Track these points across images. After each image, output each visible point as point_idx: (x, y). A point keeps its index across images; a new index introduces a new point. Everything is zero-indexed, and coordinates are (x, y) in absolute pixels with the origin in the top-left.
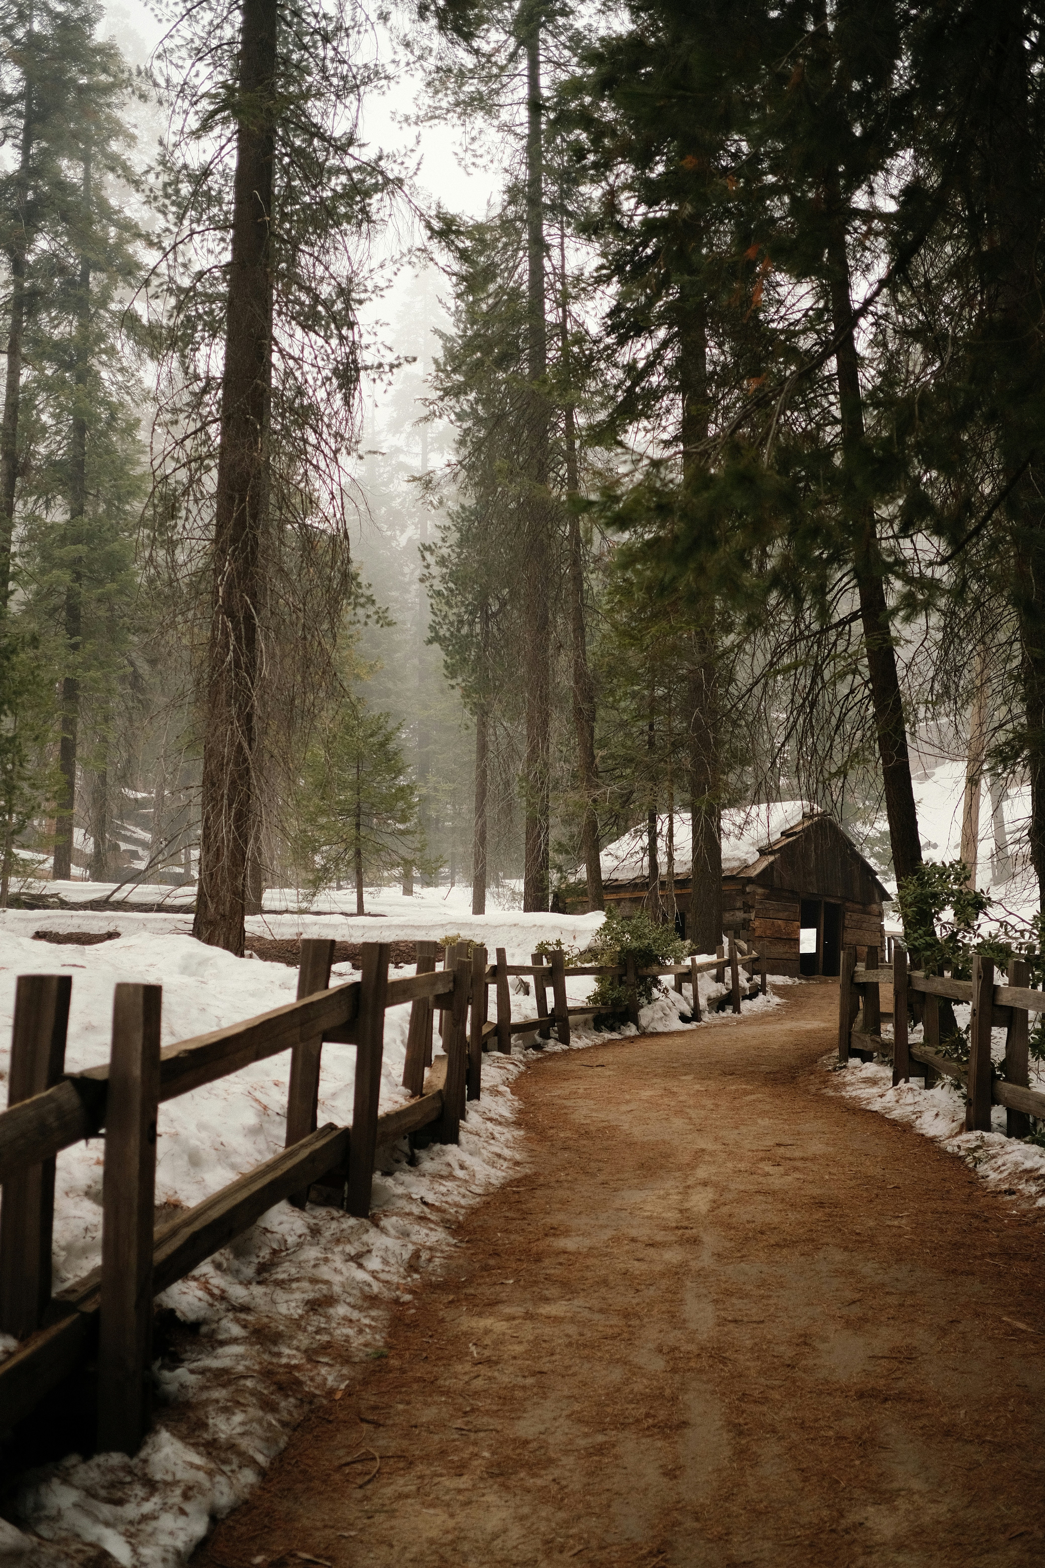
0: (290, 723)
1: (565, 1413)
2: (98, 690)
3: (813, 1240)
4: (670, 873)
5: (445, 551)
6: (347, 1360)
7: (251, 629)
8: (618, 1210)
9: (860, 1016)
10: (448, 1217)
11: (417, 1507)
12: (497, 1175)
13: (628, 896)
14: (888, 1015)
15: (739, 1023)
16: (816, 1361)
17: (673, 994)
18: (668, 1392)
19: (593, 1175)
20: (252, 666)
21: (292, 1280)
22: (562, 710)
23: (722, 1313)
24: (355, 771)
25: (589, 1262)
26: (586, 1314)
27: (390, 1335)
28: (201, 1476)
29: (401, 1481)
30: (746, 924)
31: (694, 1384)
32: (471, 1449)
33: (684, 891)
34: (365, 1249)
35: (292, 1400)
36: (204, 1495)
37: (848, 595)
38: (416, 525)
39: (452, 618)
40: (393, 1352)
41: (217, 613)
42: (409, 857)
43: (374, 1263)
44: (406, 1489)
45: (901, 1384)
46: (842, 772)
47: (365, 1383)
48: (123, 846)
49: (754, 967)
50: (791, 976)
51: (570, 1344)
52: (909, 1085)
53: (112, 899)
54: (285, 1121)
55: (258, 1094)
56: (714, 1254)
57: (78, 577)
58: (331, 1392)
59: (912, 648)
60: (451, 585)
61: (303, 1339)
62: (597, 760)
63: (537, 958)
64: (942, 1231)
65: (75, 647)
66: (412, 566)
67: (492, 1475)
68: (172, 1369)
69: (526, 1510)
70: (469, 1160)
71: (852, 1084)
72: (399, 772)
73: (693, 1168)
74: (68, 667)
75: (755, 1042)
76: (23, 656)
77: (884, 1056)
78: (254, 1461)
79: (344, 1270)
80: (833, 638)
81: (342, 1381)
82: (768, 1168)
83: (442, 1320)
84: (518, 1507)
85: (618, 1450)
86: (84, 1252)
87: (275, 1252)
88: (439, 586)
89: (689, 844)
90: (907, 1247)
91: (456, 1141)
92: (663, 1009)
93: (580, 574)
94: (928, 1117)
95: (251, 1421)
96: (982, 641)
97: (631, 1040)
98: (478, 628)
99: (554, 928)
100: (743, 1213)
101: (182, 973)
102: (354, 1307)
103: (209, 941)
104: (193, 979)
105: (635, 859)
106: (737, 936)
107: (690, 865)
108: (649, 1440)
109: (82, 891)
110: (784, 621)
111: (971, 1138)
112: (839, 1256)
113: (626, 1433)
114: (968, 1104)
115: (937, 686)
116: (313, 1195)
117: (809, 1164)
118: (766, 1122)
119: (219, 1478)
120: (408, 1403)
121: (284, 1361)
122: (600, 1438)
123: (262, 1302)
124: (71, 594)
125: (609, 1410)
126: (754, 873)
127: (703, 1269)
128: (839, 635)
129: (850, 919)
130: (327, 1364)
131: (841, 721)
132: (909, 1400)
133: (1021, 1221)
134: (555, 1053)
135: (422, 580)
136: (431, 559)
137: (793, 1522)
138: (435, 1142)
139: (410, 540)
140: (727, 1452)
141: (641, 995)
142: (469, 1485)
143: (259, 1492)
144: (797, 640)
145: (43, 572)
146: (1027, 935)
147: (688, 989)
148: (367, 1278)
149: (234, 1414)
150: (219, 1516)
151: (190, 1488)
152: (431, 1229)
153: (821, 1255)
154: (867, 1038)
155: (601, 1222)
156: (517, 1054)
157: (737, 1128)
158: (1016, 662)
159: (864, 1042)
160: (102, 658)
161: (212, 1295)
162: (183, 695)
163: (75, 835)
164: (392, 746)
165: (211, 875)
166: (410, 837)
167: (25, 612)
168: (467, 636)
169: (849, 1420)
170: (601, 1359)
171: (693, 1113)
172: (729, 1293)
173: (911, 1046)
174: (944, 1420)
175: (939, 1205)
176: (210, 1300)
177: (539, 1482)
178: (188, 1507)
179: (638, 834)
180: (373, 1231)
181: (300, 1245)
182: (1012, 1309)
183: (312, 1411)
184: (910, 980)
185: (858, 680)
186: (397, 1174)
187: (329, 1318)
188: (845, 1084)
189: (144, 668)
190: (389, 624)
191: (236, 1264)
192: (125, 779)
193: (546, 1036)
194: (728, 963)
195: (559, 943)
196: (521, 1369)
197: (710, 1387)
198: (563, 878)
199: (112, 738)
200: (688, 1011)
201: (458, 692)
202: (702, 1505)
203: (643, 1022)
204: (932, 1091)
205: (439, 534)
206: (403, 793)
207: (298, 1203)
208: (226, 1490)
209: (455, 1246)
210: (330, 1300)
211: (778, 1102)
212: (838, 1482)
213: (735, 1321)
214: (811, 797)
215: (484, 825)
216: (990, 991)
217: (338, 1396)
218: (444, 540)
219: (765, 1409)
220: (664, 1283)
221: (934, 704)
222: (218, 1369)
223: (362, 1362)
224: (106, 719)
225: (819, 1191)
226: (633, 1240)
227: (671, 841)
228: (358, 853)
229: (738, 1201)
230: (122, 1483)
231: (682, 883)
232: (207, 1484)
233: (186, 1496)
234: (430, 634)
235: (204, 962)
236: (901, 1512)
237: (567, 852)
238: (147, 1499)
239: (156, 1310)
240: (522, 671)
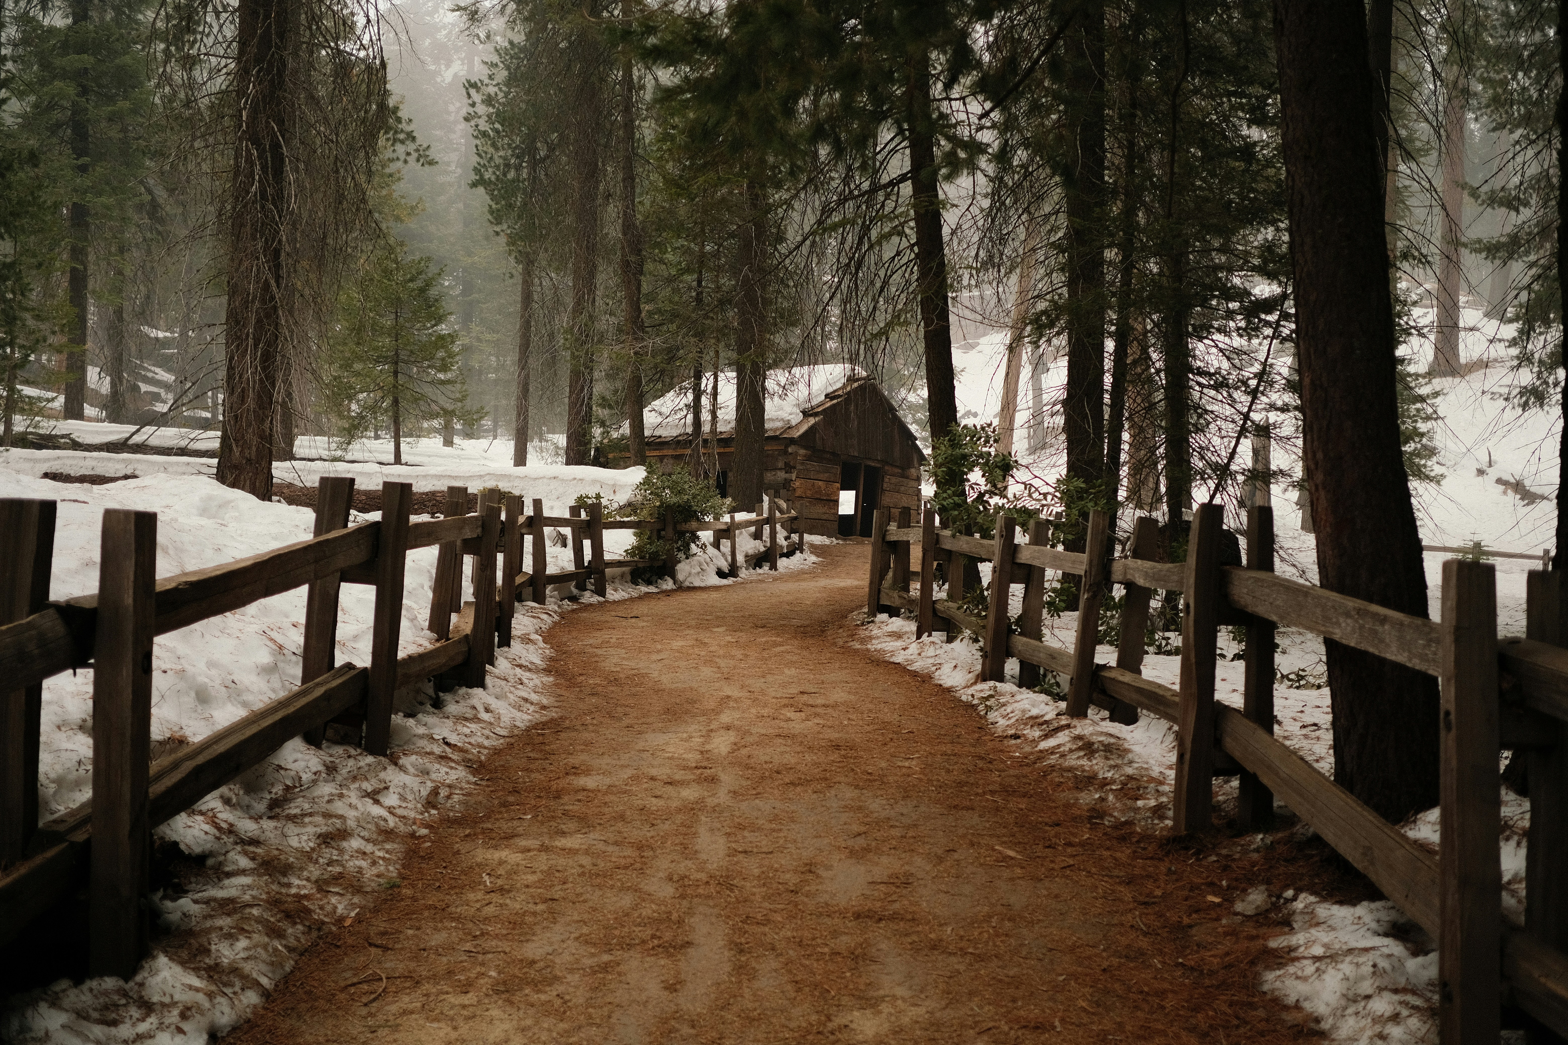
0: (320, 262)
1: (573, 936)
2: (111, 218)
3: (826, 779)
4: (713, 430)
5: (492, 90)
6: (358, 890)
7: (279, 159)
8: (639, 751)
9: (890, 574)
10: (470, 756)
11: (421, 1022)
12: (523, 719)
13: (670, 452)
14: (916, 574)
15: (775, 579)
16: (820, 887)
17: (711, 550)
18: (675, 916)
19: (620, 719)
20: (279, 198)
21: (304, 815)
22: (610, 263)
23: (733, 845)
24: (393, 316)
25: (607, 799)
26: (601, 846)
27: (404, 866)
28: (201, 998)
29: (406, 999)
30: (786, 484)
31: (701, 908)
32: (478, 969)
33: (727, 450)
34: (383, 785)
35: (300, 927)
36: (202, 1014)
37: (898, 155)
38: (462, 60)
39: (498, 161)
40: (406, 882)
41: (240, 139)
42: (449, 407)
43: (391, 799)
44: (411, 1006)
45: (897, 906)
46: (884, 333)
47: (376, 911)
48: (144, 387)
49: (792, 526)
50: (829, 536)
51: (582, 874)
52: (931, 639)
53: (131, 442)
54: (301, 659)
55: (274, 635)
56: (729, 792)
57: (84, 91)
58: (341, 919)
59: (958, 212)
60: (497, 126)
61: (314, 871)
62: (643, 315)
63: (575, 510)
64: (948, 771)
65: (83, 169)
66: (458, 104)
67: (497, 992)
68: (174, 900)
69: (529, 1022)
70: (494, 703)
71: (878, 638)
72: (440, 320)
73: (718, 713)
74: (75, 190)
75: (789, 598)
76: (21, 175)
77: (911, 612)
78: (259, 984)
79: (359, 806)
80: (882, 199)
81: (353, 909)
82: (790, 713)
83: (458, 852)
84: (520, 1019)
85: (622, 968)
86: (77, 784)
87: (288, 788)
88: (484, 126)
89: (733, 403)
90: (914, 786)
91: (482, 685)
92: (700, 565)
93: (632, 121)
94: (946, 669)
95: (256, 946)
96: (1026, 210)
97: (667, 593)
98: (525, 174)
99: (594, 482)
100: (761, 755)
101: (201, 515)
102: (368, 841)
103: (233, 485)
104: (211, 521)
105: (679, 416)
106: (777, 495)
107: (733, 424)
108: (653, 958)
109: (97, 433)
110: (833, 179)
111: (986, 687)
112: (850, 793)
113: (632, 952)
114: (984, 657)
115: (982, 254)
116: (330, 733)
117: (830, 710)
118: (793, 671)
119: (219, 999)
120: (418, 929)
121: (293, 891)
122: (606, 958)
123: (272, 836)
124: (77, 110)
125: (617, 932)
126: (796, 434)
127: (719, 805)
128: (887, 196)
129: (889, 481)
130: (338, 893)
131: (885, 283)
132: (902, 919)
133: (1022, 763)
134: (591, 605)
135: (467, 119)
136: (477, 97)
137: (783, 1026)
138: (461, 686)
139: (455, 75)
140: (727, 967)
141: (679, 550)
142: (474, 1001)
143: (262, 1012)
144: (846, 200)
145: (42, 82)
146: (1049, 497)
147: (726, 545)
148: (384, 813)
149: (238, 940)
150: (219, 1035)
151: (189, 1009)
152: (452, 768)
153: (833, 792)
154: (895, 594)
155: (622, 762)
156: (551, 604)
157: (763, 677)
158: (1060, 234)
159: (891, 598)
160: (115, 183)
161: (219, 828)
162: (203, 226)
163: (89, 374)
164: (433, 292)
165: (236, 417)
166: (449, 387)
167: (22, 126)
168: (513, 181)
169: (844, 938)
170: (612, 887)
171: (722, 663)
172: (741, 827)
173: (935, 602)
174: (932, 936)
175: (948, 749)
176: (218, 834)
177: (543, 997)
178: (185, 1026)
179: (683, 391)
180: (391, 769)
181: (315, 782)
182: (1005, 839)
183: (320, 937)
184: (937, 539)
185: (905, 243)
186: (420, 716)
187: (341, 851)
188: (871, 638)
189: (161, 194)
190: (431, 163)
191: (246, 799)
192: (144, 316)
193: (582, 588)
194: (767, 521)
195: (598, 497)
196: (533, 897)
197: (716, 911)
198: (605, 434)
199: (128, 272)
200: (725, 567)
201: (503, 240)
202: (698, 1015)
203: (680, 576)
204: (953, 645)
205: (486, 71)
206: (443, 341)
207: (313, 740)
208: (227, 1010)
209: (475, 784)
210: (344, 834)
211: (805, 653)
212: (828, 991)
213: (745, 852)
214: (853, 359)
215: (527, 376)
216: (1010, 549)
217: (347, 923)
218: (491, 77)
219: (767, 929)
220: (679, 818)
221: (978, 271)
222: (223, 899)
223: (374, 891)
224: (122, 250)
225: (837, 735)
226: (653, 779)
227: (715, 399)
228: (396, 402)
229: (758, 744)
230: (116, 1006)
231: (725, 442)
232: (207, 1005)
233: (184, 1016)
234: (474, 177)
235: (225, 505)
236: (884, 1015)
237: (610, 407)
238: (143, 1020)
239: (158, 842)
240: (569, 220)
